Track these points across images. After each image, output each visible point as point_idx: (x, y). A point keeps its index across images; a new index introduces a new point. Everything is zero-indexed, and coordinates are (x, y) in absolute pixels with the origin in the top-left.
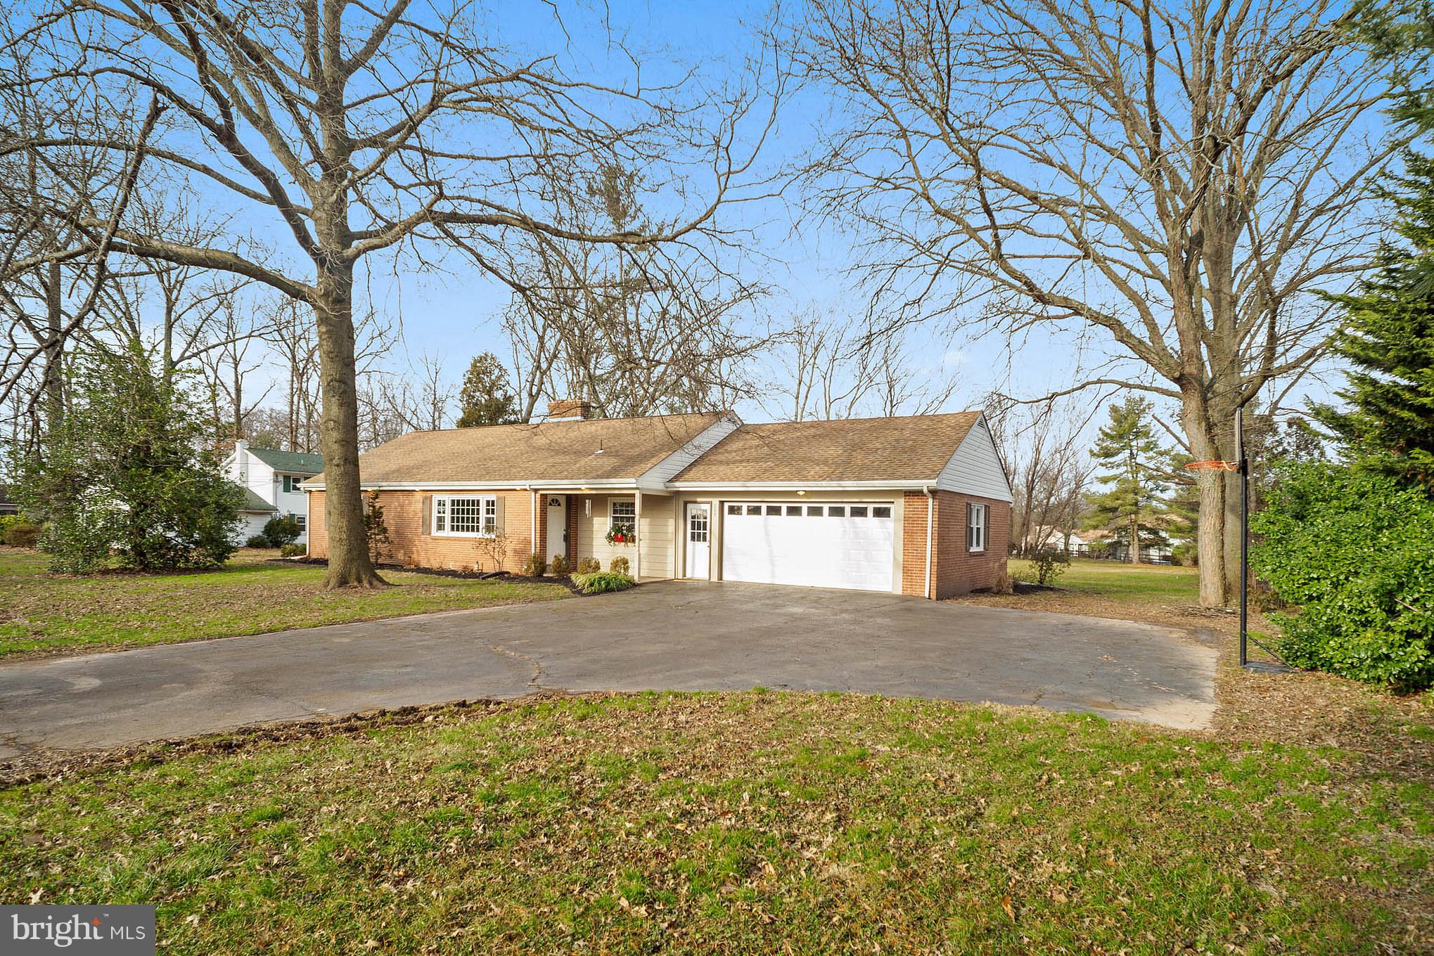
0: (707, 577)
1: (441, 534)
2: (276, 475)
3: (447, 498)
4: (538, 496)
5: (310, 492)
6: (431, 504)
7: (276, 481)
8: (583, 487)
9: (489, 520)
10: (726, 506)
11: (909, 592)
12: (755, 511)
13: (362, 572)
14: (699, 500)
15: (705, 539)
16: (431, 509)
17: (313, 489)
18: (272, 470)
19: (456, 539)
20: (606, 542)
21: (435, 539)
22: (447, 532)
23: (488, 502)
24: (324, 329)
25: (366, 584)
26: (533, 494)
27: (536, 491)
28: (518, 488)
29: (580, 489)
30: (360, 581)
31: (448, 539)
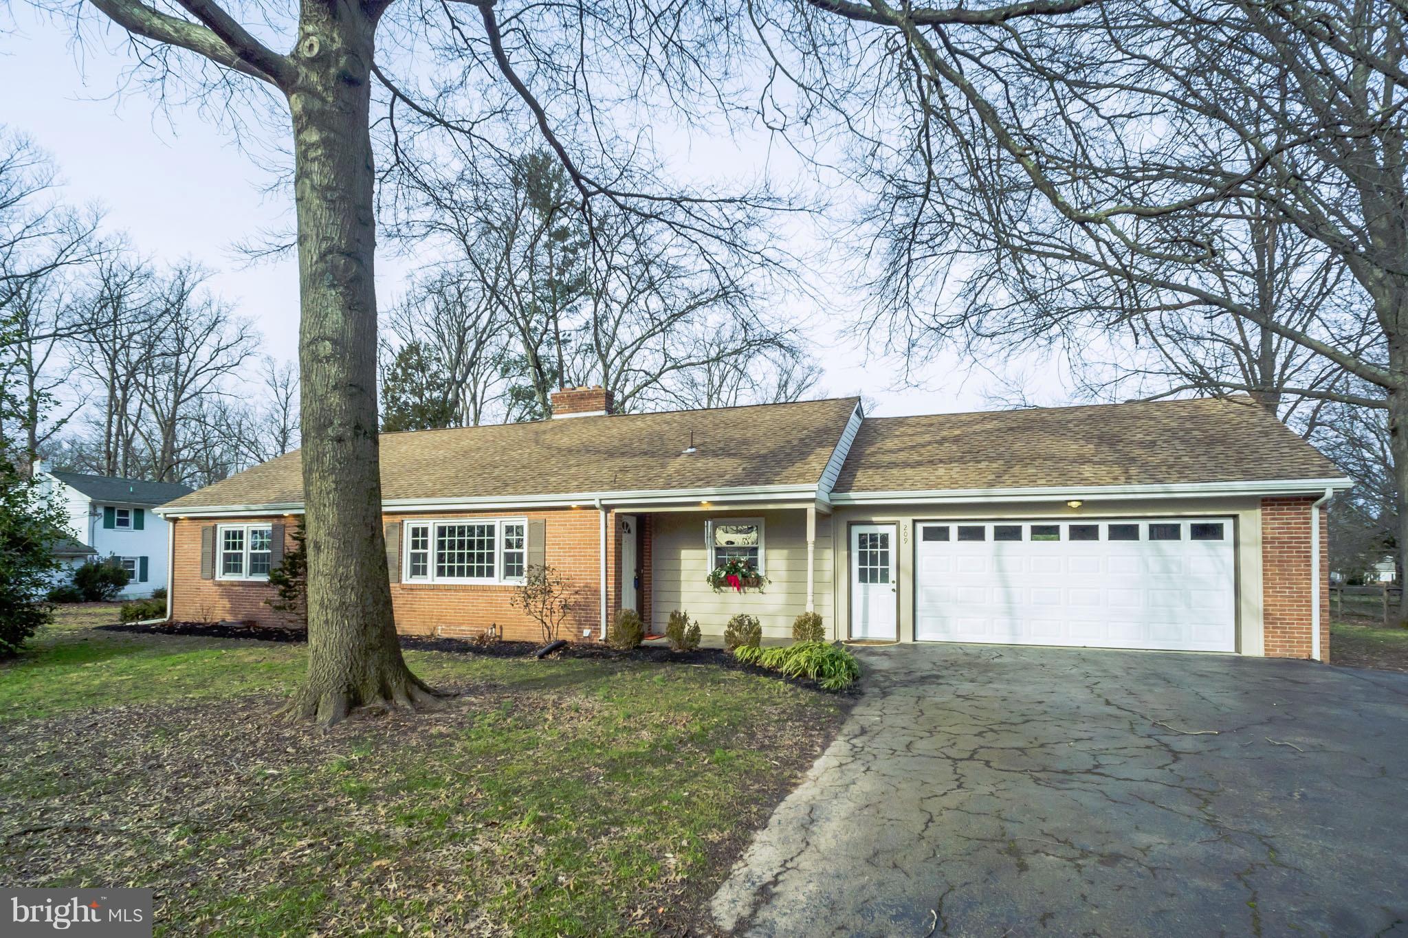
0: (893, 636)
1: (418, 580)
2: (93, 506)
3: (432, 525)
4: (611, 516)
5: (175, 520)
6: (401, 535)
7: (93, 514)
8: (704, 500)
9: (509, 558)
10: (920, 527)
11: (1278, 653)
12: (975, 534)
13: (389, 675)
14: (875, 519)
15: (885, 578)
16: (401, 542)
17: (181, 516)
18: (89, 499)
19: (448, 588)
20: (710, 587)
21: (412, 589)
22: (431, 578)
23: (509, 530)
24: (313, 136)
25: (401, 701)
26: (602, 514)
27: (607, 508)
28: (574, 505)
29: (698, 504)
30: (386, 694)
31: (434, 588)
